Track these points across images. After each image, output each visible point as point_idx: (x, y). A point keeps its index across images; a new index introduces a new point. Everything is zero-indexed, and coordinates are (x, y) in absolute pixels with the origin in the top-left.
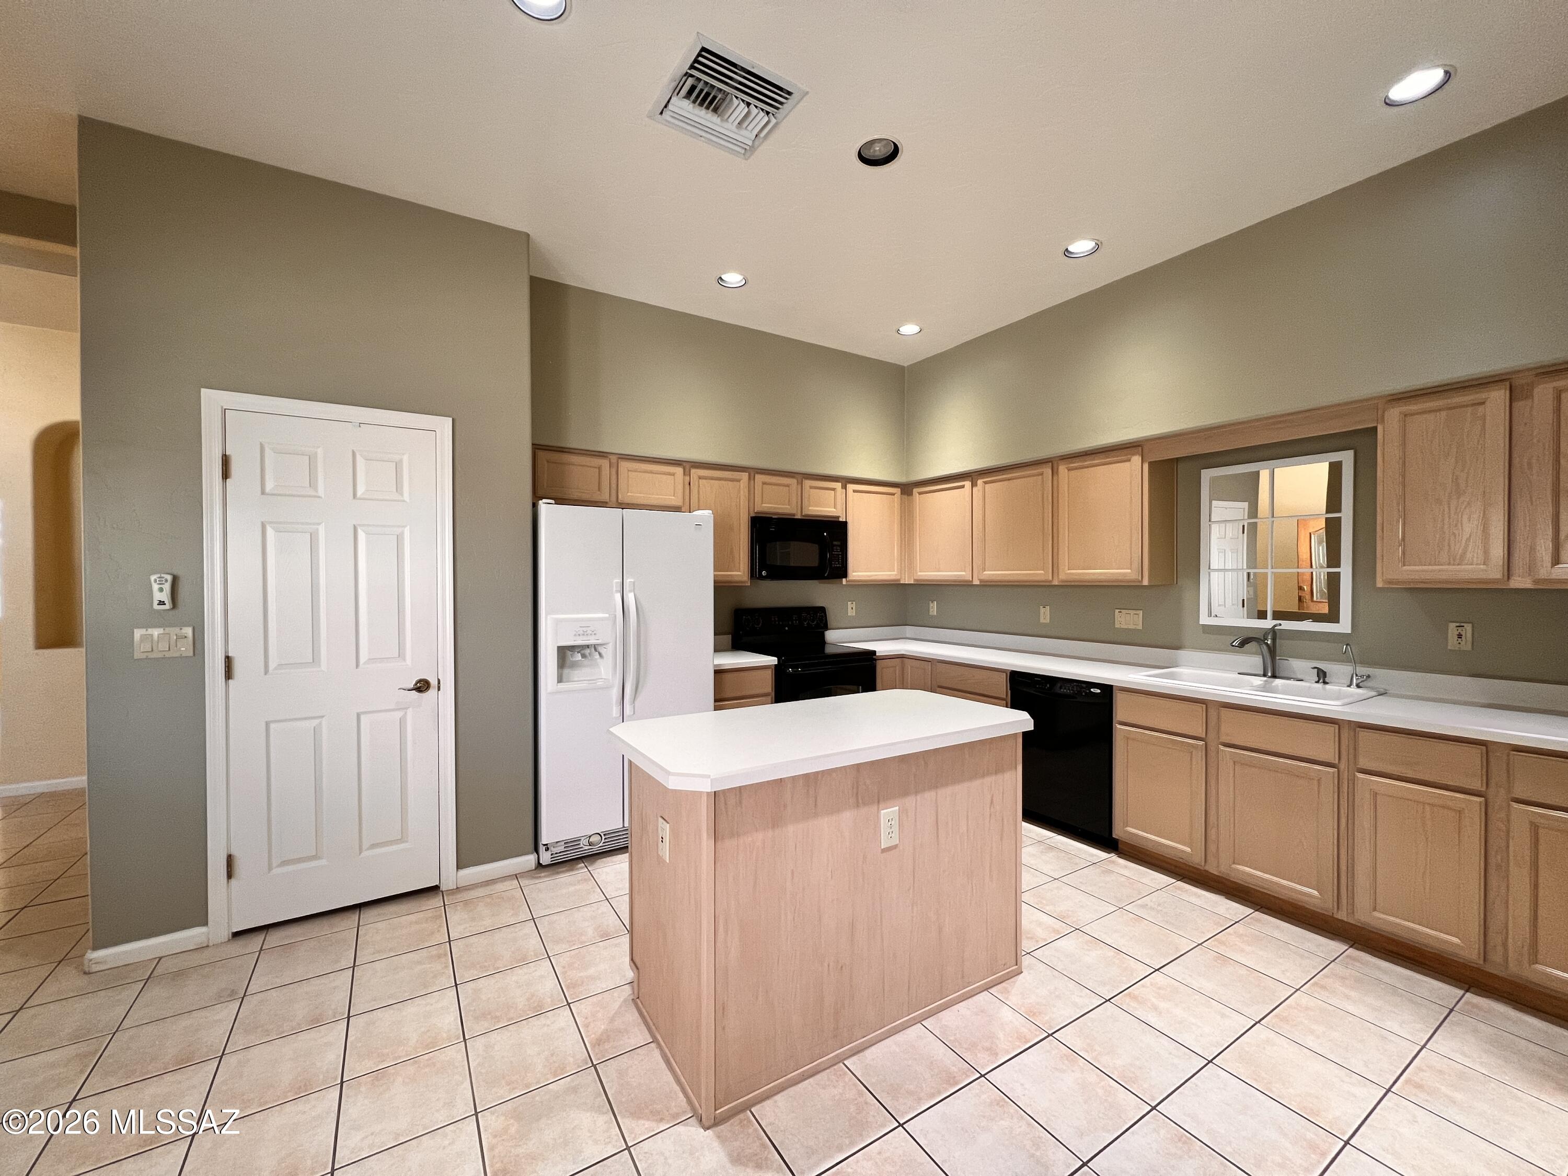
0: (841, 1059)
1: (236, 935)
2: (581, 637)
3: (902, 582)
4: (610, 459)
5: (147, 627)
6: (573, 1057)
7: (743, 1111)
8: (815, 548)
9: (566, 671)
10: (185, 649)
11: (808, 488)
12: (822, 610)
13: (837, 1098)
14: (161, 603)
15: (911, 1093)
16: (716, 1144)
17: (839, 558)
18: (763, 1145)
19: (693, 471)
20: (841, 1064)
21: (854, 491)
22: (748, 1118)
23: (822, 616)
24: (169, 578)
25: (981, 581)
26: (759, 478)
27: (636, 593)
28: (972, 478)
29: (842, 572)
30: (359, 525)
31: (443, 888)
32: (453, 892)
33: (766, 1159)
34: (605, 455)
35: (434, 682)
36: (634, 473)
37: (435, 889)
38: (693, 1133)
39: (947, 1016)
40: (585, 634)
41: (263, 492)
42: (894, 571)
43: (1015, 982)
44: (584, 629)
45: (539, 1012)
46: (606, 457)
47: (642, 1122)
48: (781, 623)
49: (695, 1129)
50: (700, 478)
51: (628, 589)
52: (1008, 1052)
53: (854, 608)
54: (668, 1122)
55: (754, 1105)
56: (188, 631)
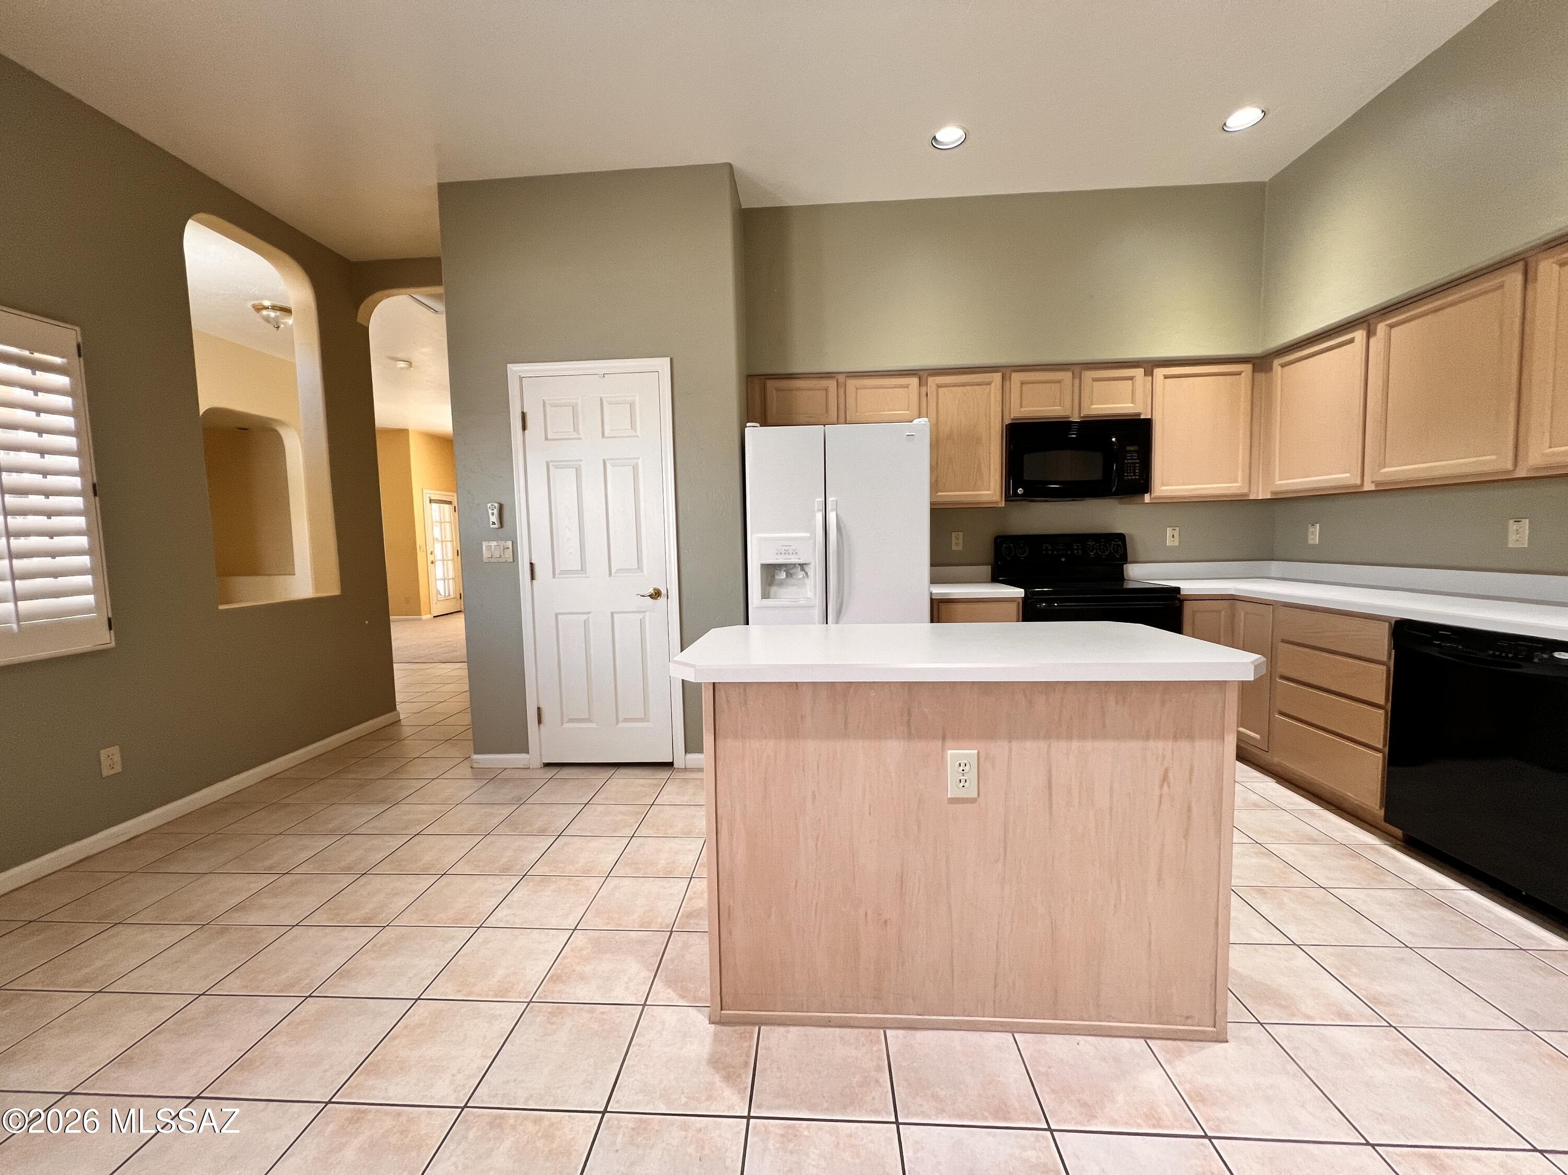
0: (884, 1026)
1: (548, 765)
2: (783, 556)
3: (1252, 497)
4: (837, 380)
5: (489, 540)
6: (662, 918)
7: (753, 1024)
8: (1098, 457)
9: (774, 589)
10: (508, 555)
11: (1091, 380)
12: (1121, 537)
13: (849, 1060)
14: (494, 524)
15: (935, 1097)
16: (708, 1040)
17: (1135, 467)
18: (746, 1064)
19: (930, 379)
20: (882, 1031)
21: (1166, 377)
22: (752, 1033)
23: (1118, 545)
24: (496, 505)
25: (1377, 484)
26: (1017, 377)
27: (839, 512)
28: (1369, 325)
29: (1143, 484)
30: (607, 459)
31: (675, 766)
32: (680, 770)
33: (739, 1076)
34: (833, 375)
35: (664, 591)
36: (863, 391)
37: (670, 765)
38: (700, 1021)
39: (1058, 1045)
40: (787, 552)
41: (546, 439)
42: (1237, 482)
43: (1202, 1048)
44: (785, 548)
45: (667, 876)
46: (834, 377)
47: (669, 990)
48: (1055, 553)
49: (703, 1017)
50: (939, 386)
51: (830, 508)
52: (1113, 1122)
53: (1177, 535)
54: (687, 1001)
55: (766, 1024)
56: (509, 544)
